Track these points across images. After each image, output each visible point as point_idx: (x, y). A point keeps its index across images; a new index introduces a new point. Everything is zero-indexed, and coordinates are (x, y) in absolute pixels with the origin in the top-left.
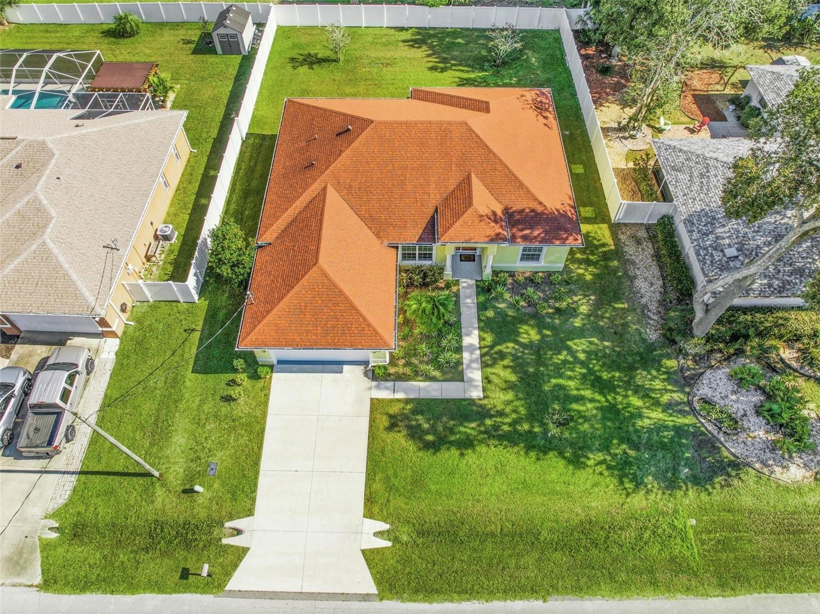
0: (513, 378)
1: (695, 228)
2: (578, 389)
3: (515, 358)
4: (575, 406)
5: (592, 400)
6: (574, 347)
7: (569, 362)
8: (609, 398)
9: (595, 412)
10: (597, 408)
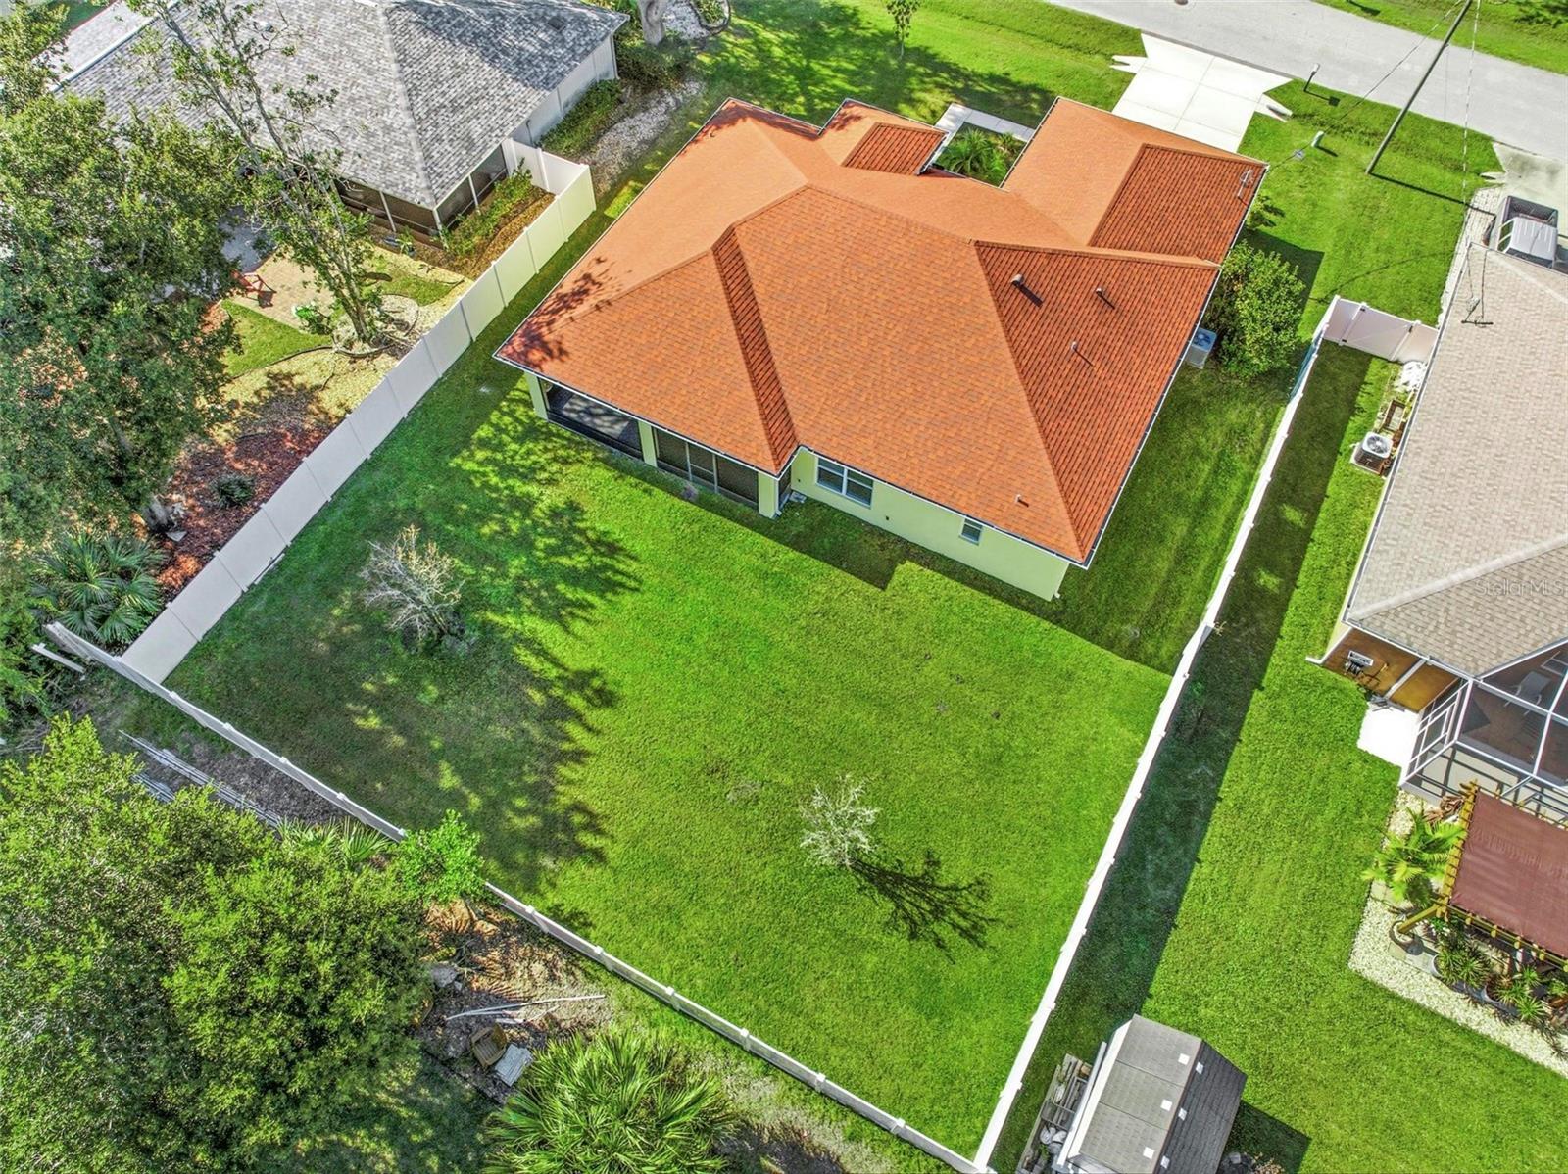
1: (553, 73)
2: (835, 78)
4: (851, 67)
5: (827, 66)
8: (805, 63)
9: (833, 58)
10: (827, 60)
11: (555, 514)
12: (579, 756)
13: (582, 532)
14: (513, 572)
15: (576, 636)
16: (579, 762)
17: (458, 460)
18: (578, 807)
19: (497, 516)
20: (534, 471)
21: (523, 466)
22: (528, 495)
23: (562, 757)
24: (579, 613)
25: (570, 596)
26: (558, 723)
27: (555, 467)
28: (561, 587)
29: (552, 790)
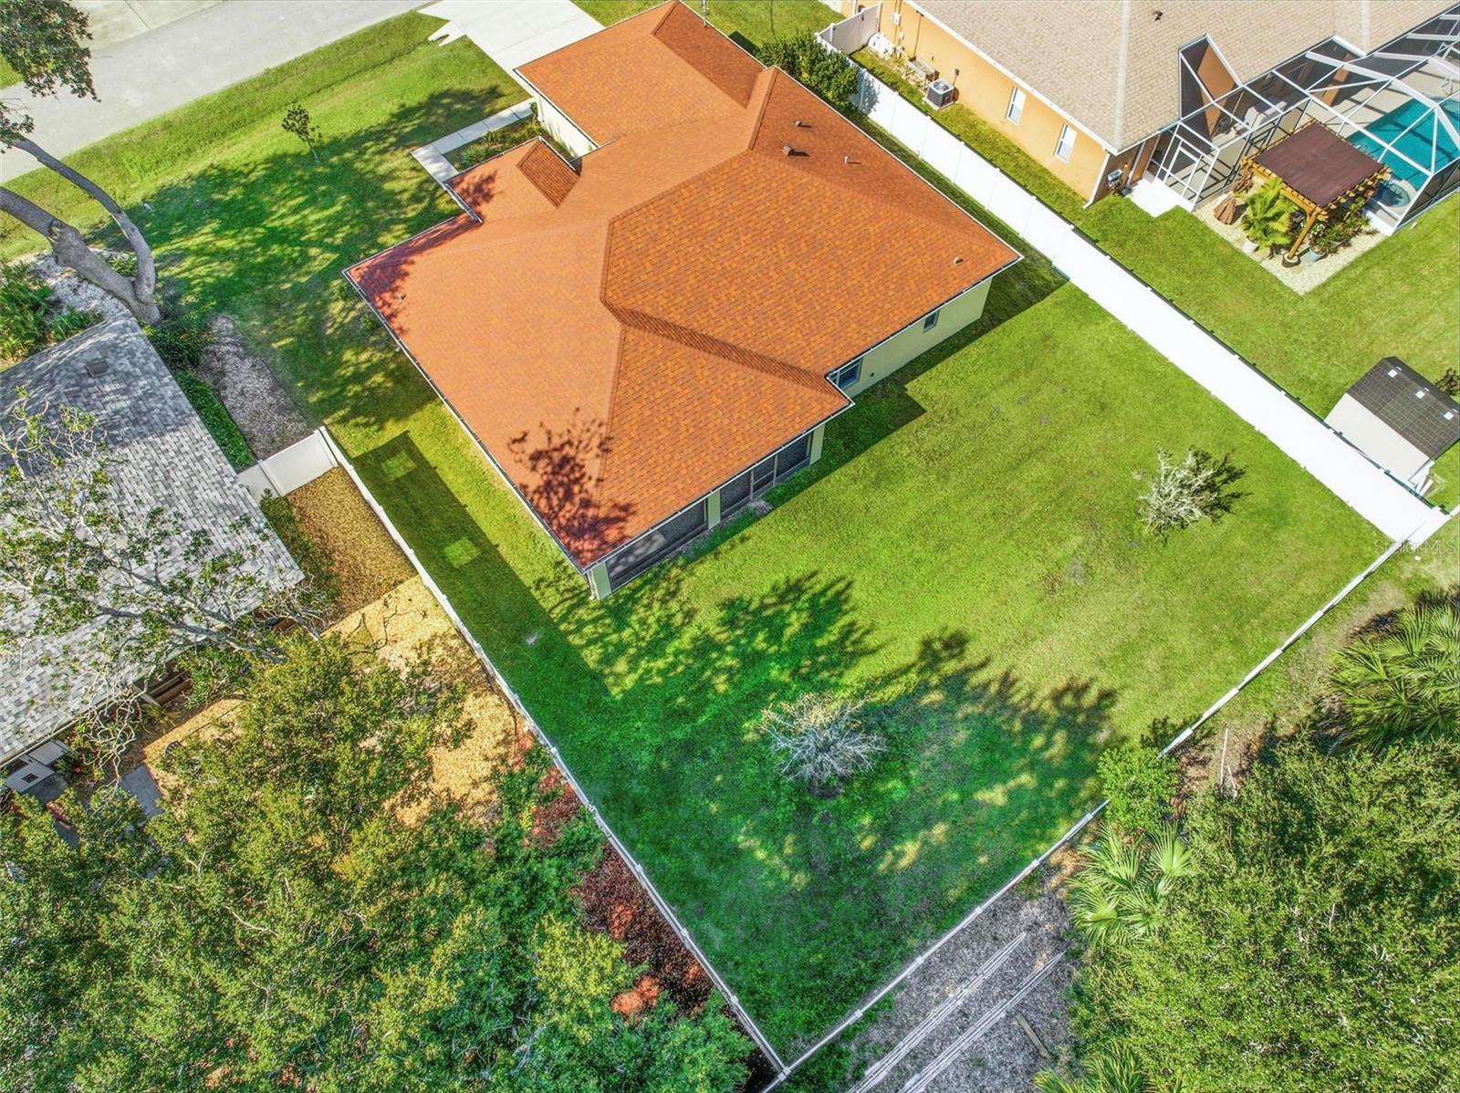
0: (388, 186)
2: (305, 216)
3: (398, 205)
4: (301, 200)
5: (282, 217)
6: (327, 255)
7: (327, 236)
8: (262, 230)
9: (274, 209)
10: (273, 213)
11: (731, 623)
12: (1007, 682)
13: (764, 607)
14: (785, 678)
15: (880, 647)
16: (1012, 684)
17: (615, 691)
18: (1057, 697)
19: (708, 673)
20: (667, 625)
21: (657, 633)
22: (694, 640)
23: (1003, 695)
24: (855, 636)
25: (833, 638)
26: (967, 688)
27: (674, 606)
28: (819, 643)
29: (1033, 712)
